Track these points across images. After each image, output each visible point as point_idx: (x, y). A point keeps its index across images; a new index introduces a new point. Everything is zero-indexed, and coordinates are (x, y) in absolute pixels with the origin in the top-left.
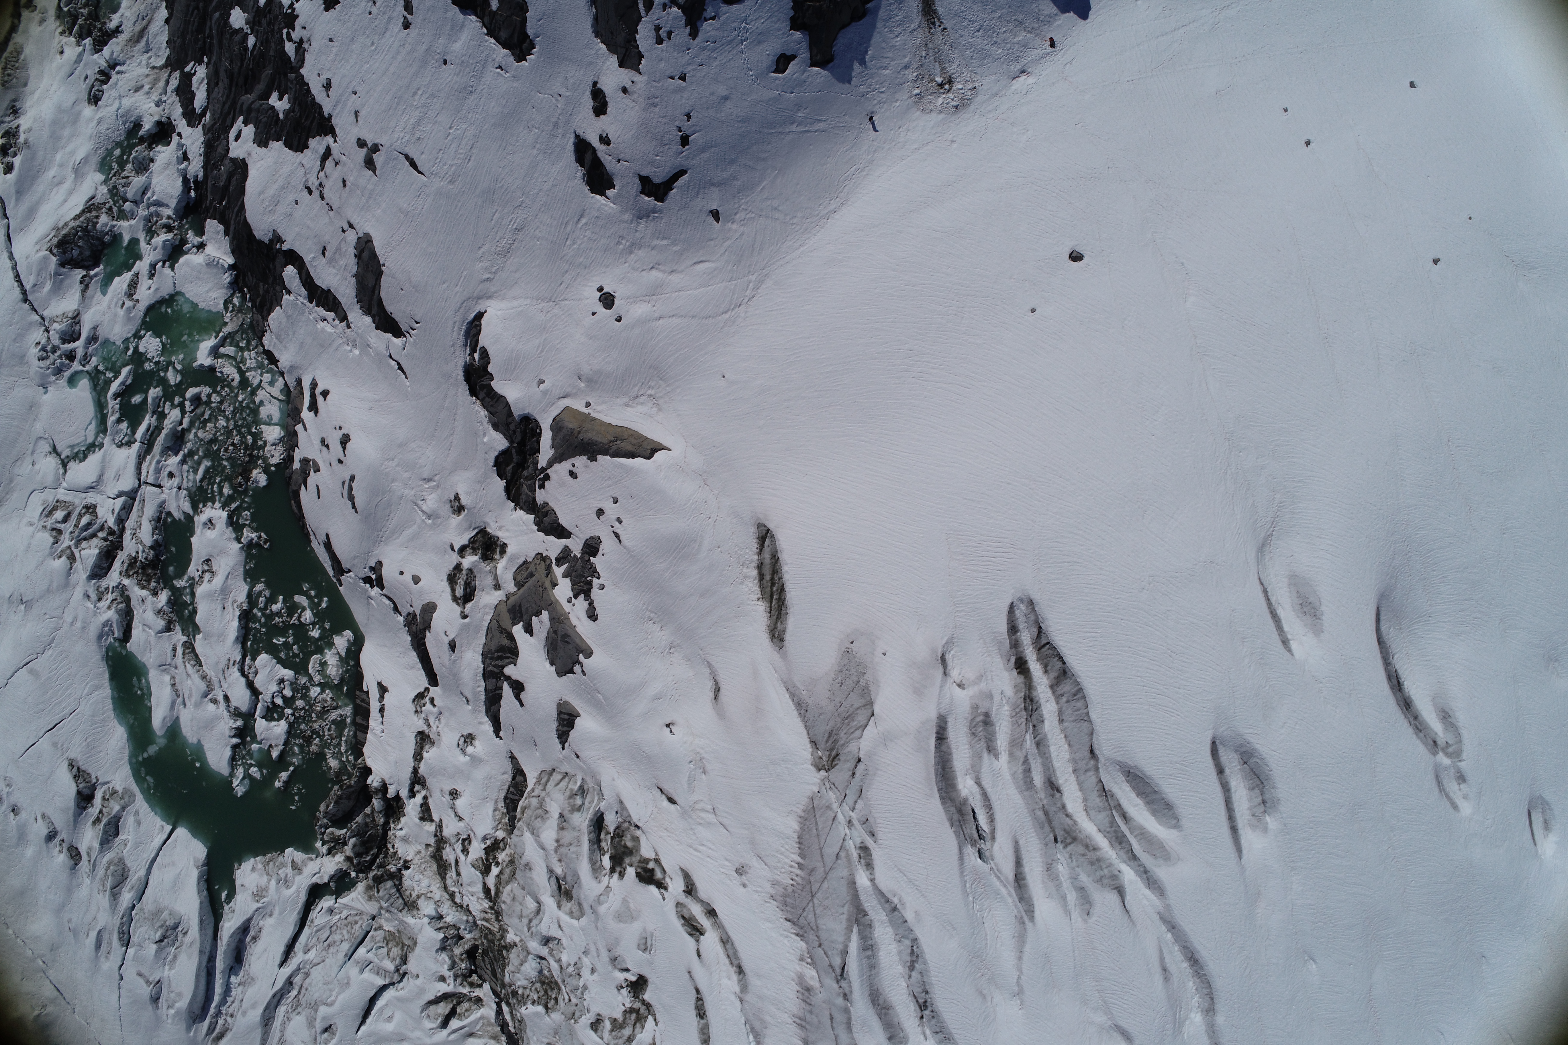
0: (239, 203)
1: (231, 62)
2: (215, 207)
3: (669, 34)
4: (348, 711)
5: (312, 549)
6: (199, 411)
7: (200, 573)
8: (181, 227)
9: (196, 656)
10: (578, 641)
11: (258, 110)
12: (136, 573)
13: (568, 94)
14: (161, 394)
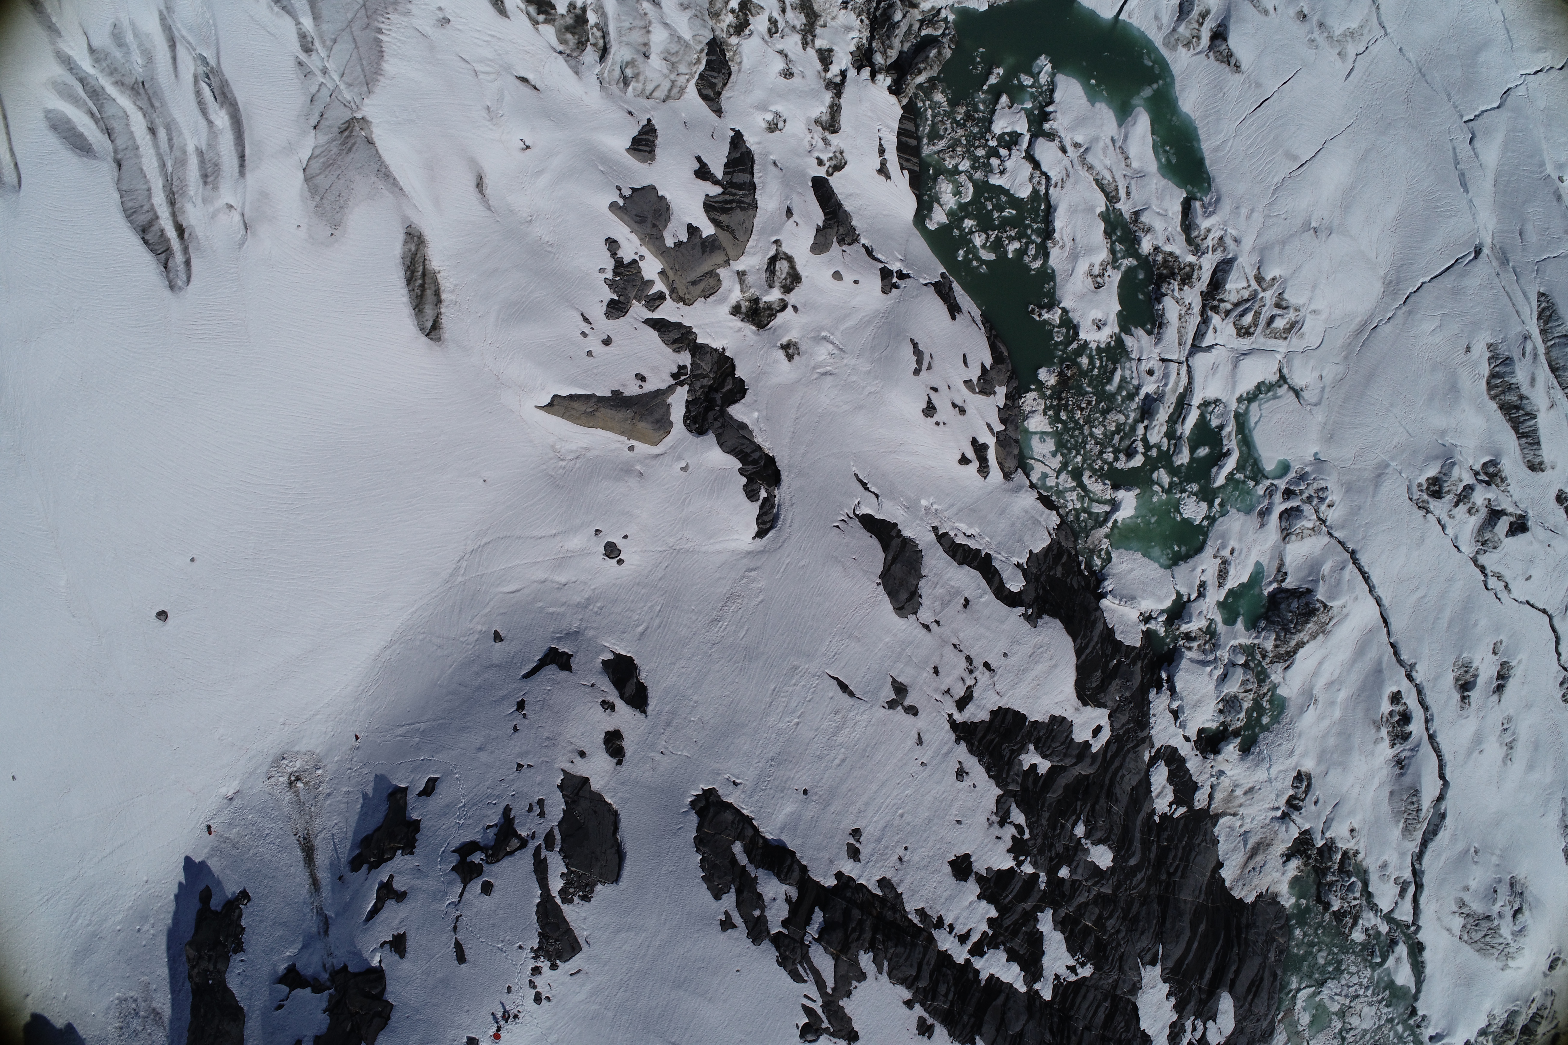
0: (1083, 657)
1: (1109, 811)
2: (1127, 657)
3: (530, 809)
4: (926, 150)
5: (979, 308)
6: (1127, 442)
7: (1106, 274)
8: (1175, 639)
9: (1103, 190)
10: (626, 218)
11: (1065, 755)
12: (1181, 269)
13: (652, 754)
14: (1174, 458)
